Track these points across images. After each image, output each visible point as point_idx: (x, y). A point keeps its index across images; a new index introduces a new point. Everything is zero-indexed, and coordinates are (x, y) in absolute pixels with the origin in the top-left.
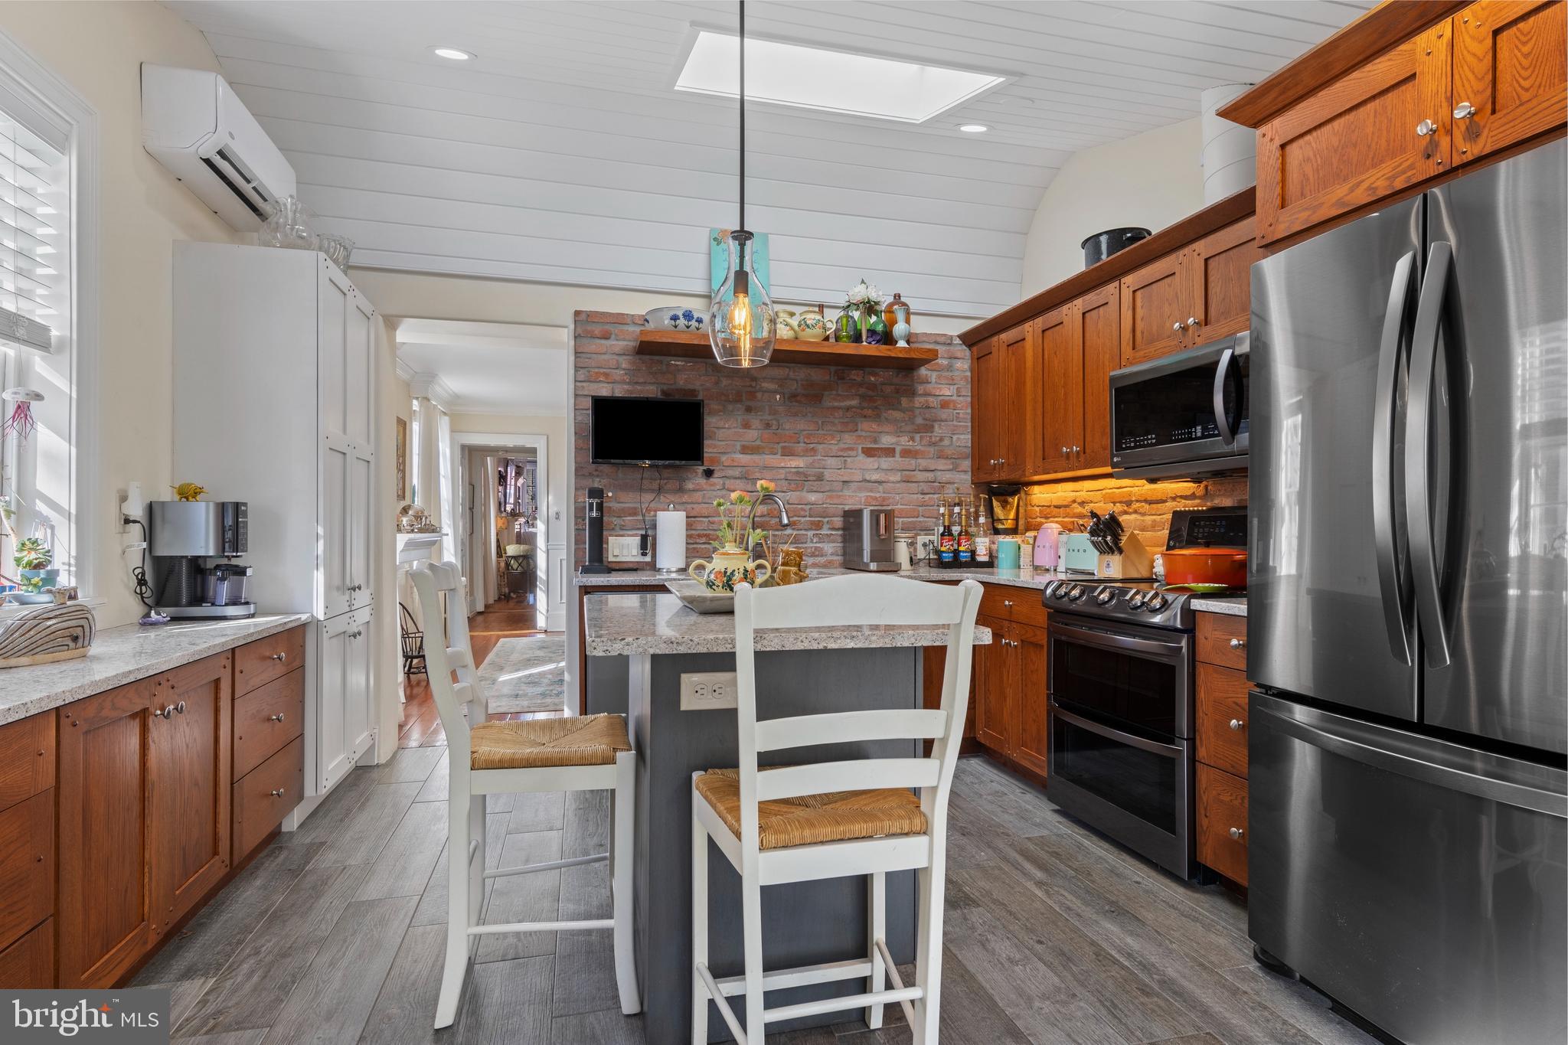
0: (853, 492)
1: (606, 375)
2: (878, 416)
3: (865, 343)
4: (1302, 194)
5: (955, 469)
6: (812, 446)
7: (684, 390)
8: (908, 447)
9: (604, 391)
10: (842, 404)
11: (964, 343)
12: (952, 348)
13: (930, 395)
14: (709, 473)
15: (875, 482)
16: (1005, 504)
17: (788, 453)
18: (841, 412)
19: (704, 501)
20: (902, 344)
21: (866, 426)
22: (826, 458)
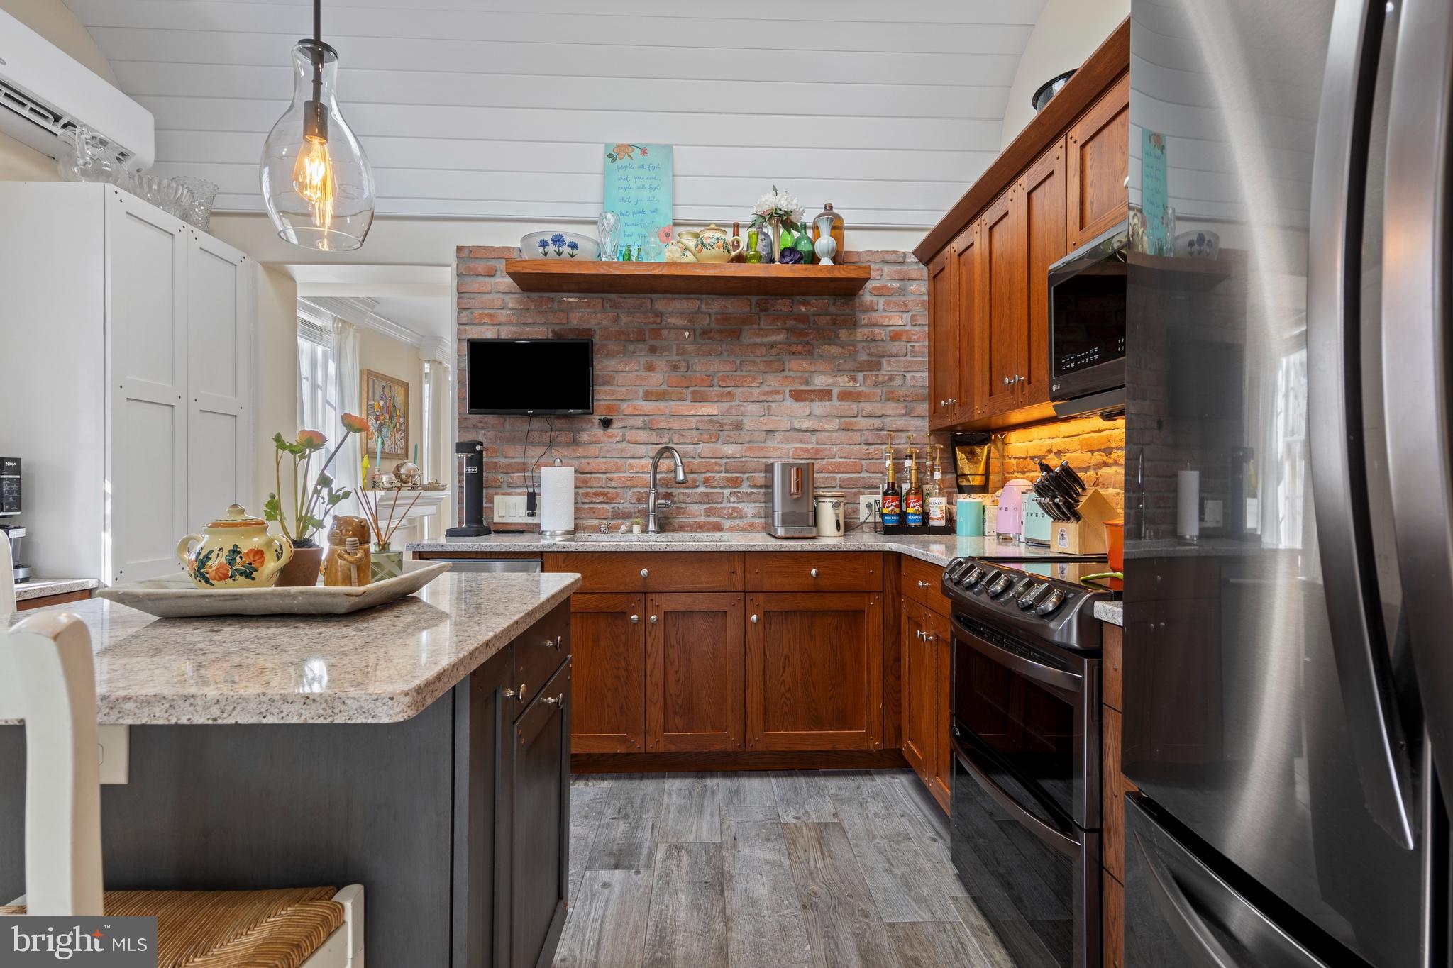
0: (778, 442)
1: (491, 316)
2: (810, 353)
3: (777, 263)
5: (909, 413)
6: (728, 390)
7: (577, 329)
8: (849, 389)
9: (487, 333)
10: (765, 340)
11: (921, 260)
12: (905, 267)
13: (875, 325)
14: (606, 423)
15: (807, 431)
16: (971, 456)
17: (699, 398)
18: (764, 350)
19: (602, 454)
20: (825, 261)
21: (796, 366)
22: (745, 404)
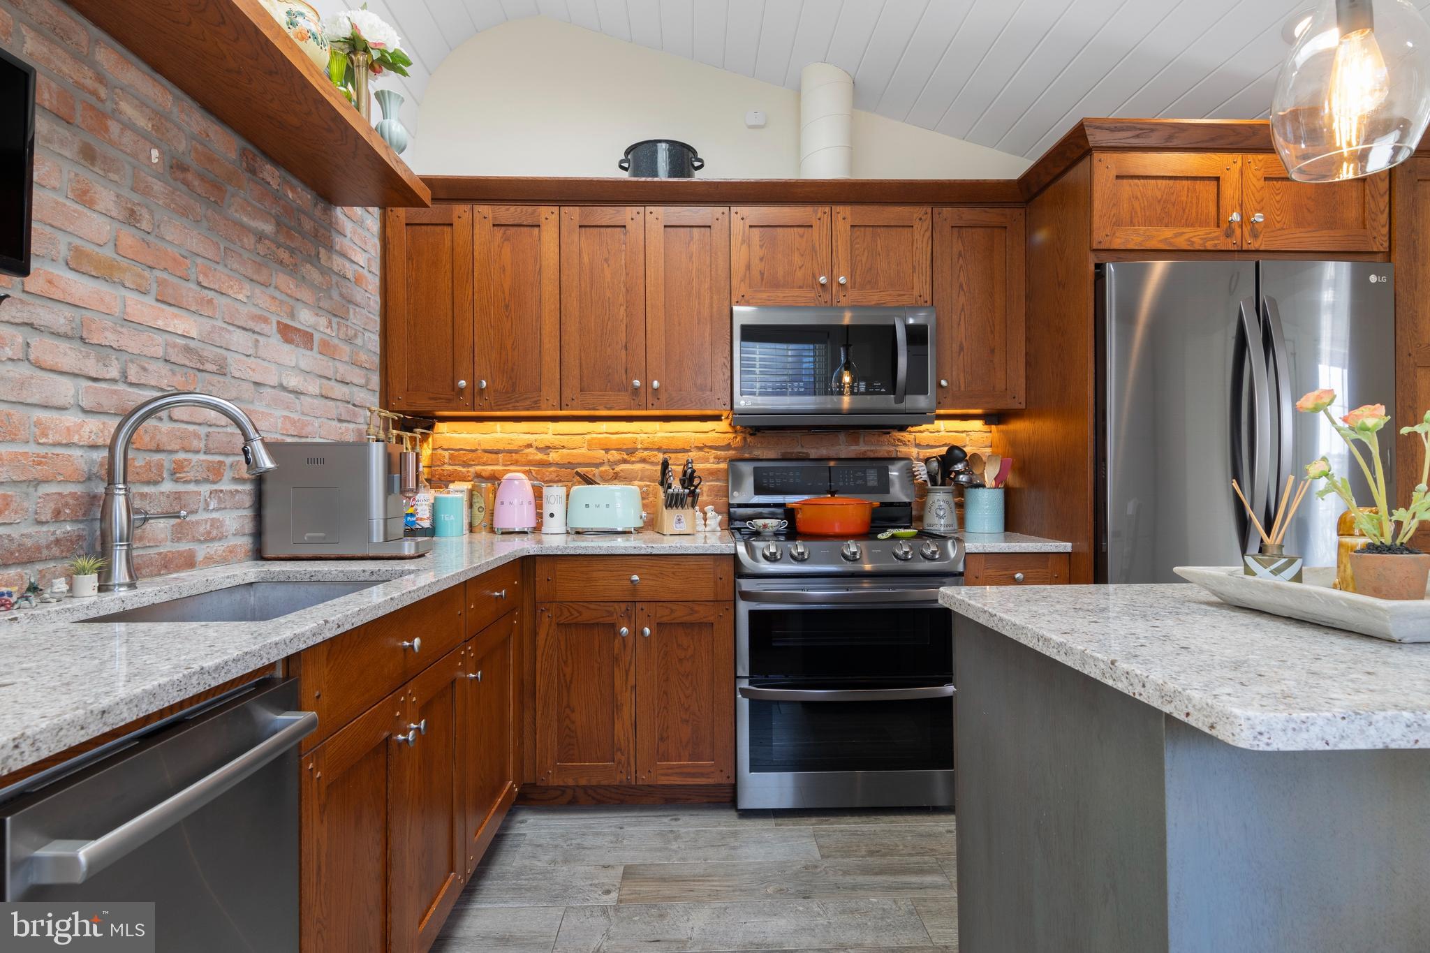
0: (267, 405)
2: (296, 269)
4: (1131, 222)
5: (366, 385)
6: (209, 295)
8: (325, 338)
10: (252, 224)
13: (345, 256)
17: (168, 297)
18: (249, 240)
21: (282, 283)
22: (231, 328)
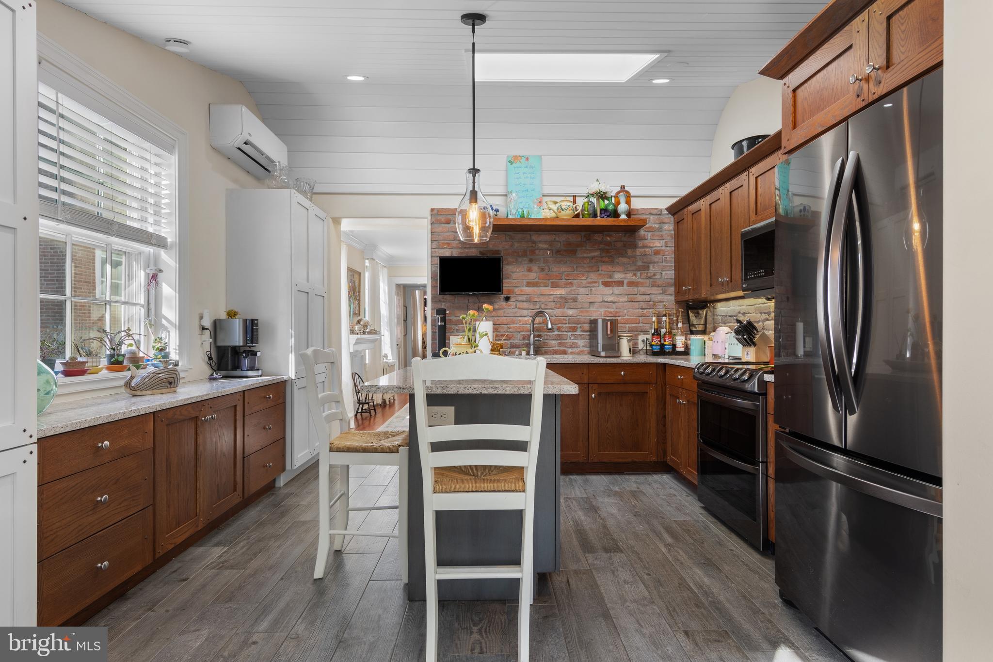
0: (596, 308)
1: (448, 244)
2: (613, 262)
3: (599, 218)
4: (803, 121)
5: (664, 293)
6: (570, 281)
7: (492, 250)
8: (633, 280)
9: (447, 253)
10: (589, 255)
11: (670, 213)
12: (662, 217)
13: (647, 247)
14: (507, 299)
15: (611, 302)
16: (697, 315)
17: (555, 285)
18: (588, 260)
19: (505, 315)
20: (623, 217)
21: (605, 268)
22: (579, 288)
